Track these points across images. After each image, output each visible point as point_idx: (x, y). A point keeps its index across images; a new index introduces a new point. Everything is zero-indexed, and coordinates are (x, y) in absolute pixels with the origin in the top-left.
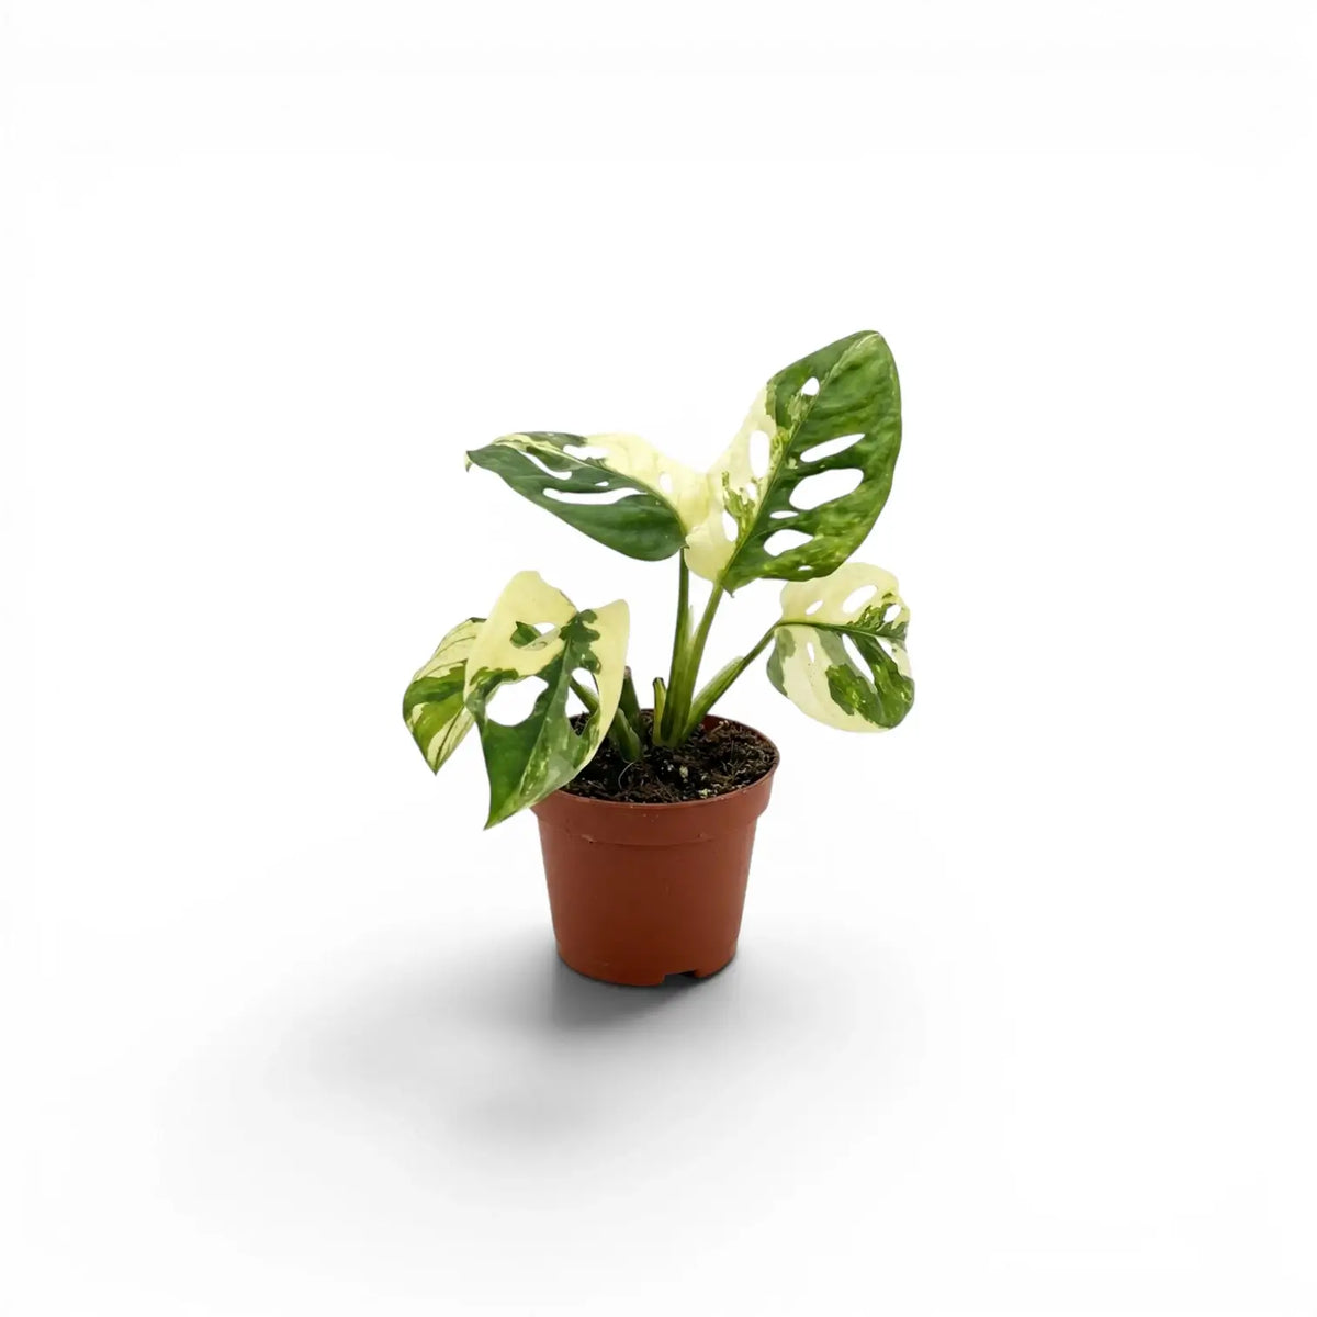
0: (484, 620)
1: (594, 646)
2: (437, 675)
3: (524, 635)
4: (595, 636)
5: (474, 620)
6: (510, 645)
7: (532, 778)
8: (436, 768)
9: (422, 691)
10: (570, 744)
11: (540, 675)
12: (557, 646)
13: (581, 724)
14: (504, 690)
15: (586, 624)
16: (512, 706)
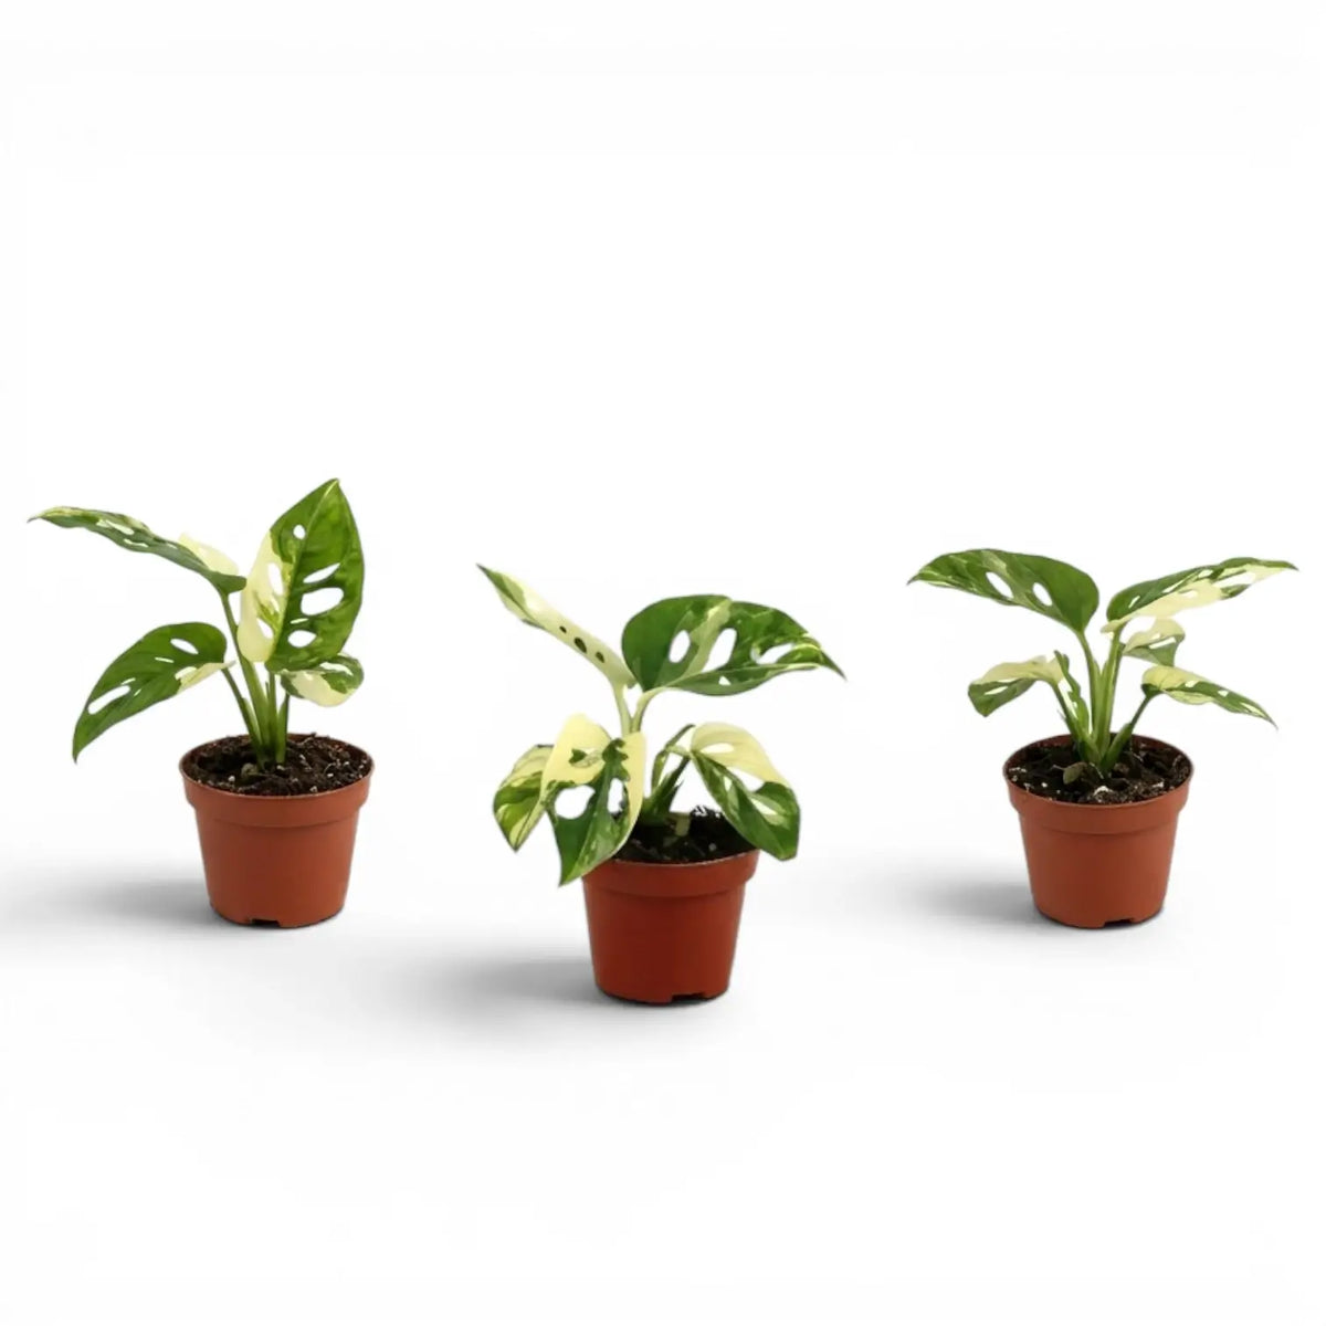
0: (551, 746)
1: (625, 764)
2: (516, 784)
3: (578, 757)
4: (624, 757)
5: (540, 746)
6: (569, 765)
7: (588, 851)
8: (516, 848)
9: (507, 796)
10: (612, 830)
11: (590, 784)
12: (599, 766)
13: (619, 817)
14: (565, 795)
15: (618, 749)
16: (572, 805)
